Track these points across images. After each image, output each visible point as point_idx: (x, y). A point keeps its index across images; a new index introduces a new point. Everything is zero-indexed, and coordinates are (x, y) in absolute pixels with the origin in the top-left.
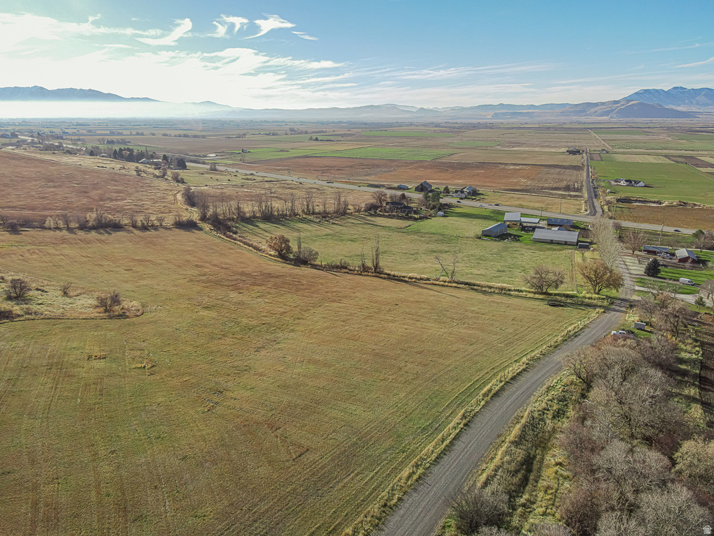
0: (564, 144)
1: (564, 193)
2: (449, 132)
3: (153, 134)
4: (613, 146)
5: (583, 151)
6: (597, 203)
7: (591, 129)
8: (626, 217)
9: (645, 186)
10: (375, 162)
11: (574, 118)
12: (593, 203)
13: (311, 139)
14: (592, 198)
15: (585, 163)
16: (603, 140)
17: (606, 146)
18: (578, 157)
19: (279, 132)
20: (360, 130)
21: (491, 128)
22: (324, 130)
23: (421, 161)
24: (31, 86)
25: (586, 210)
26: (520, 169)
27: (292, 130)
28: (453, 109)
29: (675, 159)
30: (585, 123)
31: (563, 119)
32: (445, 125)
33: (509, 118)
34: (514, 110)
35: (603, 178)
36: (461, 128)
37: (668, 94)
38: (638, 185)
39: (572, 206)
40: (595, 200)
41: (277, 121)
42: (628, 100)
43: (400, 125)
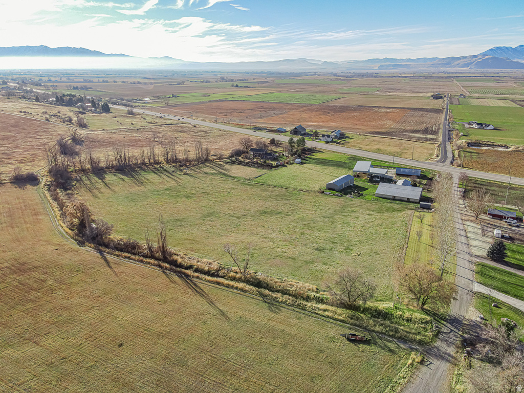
0: (430, 90)
1: (421, 136)
2: (342, 80)
3: (115, 82)
4: (469, 92)
5: (445, 96)
6: (449, 148)
7: (453, 77)
8: (474, 163)
9: (494, 129)
10: (274, 105)
11: (442, 69)
12: (446, 147)
13: (233, 86)
14: (445, 142)
15: (445, 107)
16: (462, 86)
17: (464, 92)
18: (441, 101)
19: (210, 80)
20: (275, 78)
21: (375, 77)
22: (247, 78)
23: (311, 105)
24: (38, 45)
25: (437, 156)
26: (390, 112)
27: (222, 78)
28: (349, 62)
29: (520, 103)
30: (449, 73)
31: (433, 70)
32: (342, 74)
33: (391, 69)
34: (395, 63)
35: (457, 121)
36: (353, 77)
37: (515, 50)
38: (488, 128)
39: (426, 151)
40: (448, 144)
41: (215, 72)
42: (484, 55)
43: (306, 74)
